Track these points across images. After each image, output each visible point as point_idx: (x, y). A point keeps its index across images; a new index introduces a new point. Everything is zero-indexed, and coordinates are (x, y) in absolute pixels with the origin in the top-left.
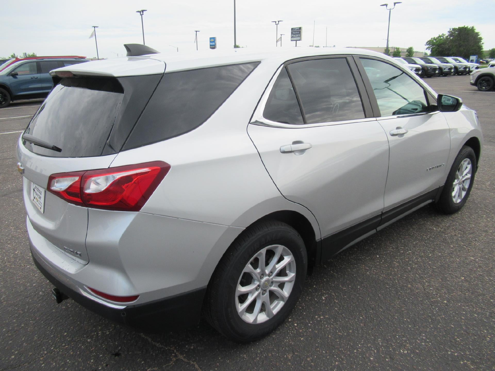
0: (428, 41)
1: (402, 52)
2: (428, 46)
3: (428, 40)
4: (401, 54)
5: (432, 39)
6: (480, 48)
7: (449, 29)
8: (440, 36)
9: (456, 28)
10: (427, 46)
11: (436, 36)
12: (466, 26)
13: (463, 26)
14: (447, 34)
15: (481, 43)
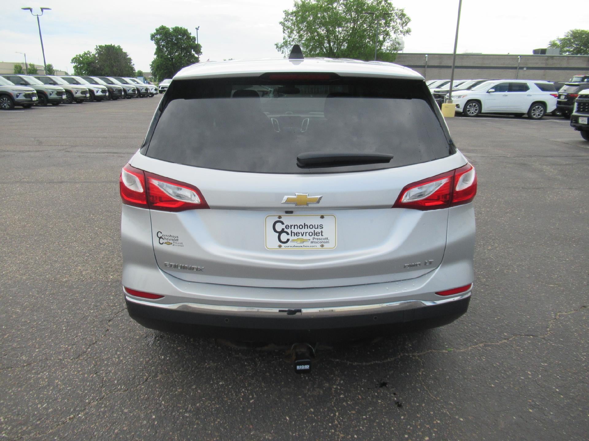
0: (74, 59)
1: (40, 70)
2: (76, 64)
3: (74, 57)
4: (38, 72)
5: (77, 56)
6: (132, 69)
7: (96, 47)
8: (85, 54)
9: (103, 45)
10: (73, 64)
11: (82, 53)
12: (113, 45)
13: (110, 45)
14: (93, 52)
15: (132, 64)
